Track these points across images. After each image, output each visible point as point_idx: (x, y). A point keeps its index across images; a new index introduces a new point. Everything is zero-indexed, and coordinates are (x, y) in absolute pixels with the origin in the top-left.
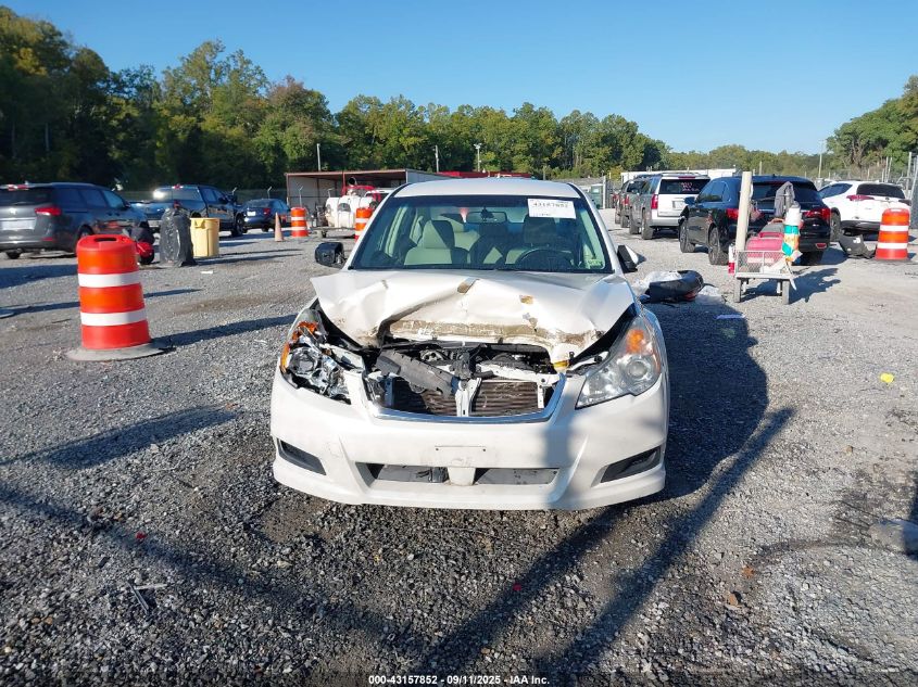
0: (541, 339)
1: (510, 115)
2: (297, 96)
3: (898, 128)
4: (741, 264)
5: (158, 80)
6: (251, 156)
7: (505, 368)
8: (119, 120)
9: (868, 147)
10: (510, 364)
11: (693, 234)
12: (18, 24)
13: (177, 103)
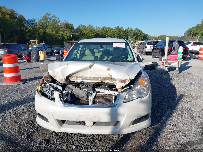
0: (113, 81)
1: (114, 29)
2: (67, 25)
3: (200, 31)
4: (166, 62)
5: (36, 22)
6: (57, 38)
7: (103, 90)
8: (28, 31)
9: (193, 35)
10: (105, 88)
11: (155, 54)
12: (6, 10)
13: (41, 26)
